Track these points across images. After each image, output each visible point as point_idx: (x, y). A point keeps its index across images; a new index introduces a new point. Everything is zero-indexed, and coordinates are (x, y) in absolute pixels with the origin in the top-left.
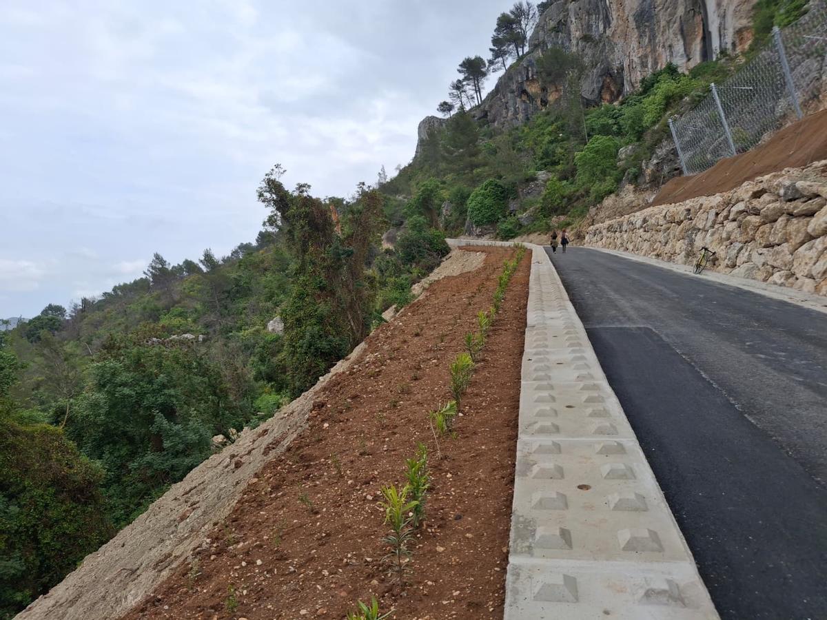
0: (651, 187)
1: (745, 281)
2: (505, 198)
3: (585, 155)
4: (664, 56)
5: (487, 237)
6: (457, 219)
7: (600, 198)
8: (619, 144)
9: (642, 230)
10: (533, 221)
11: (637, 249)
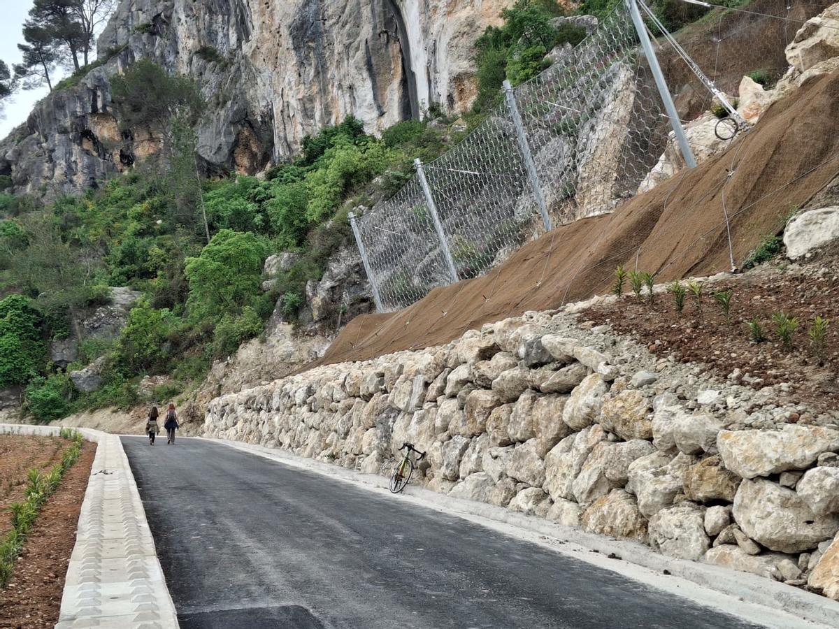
0: (322, 328)
1: (474, 505)
2: (45, 335)
3: (203, 264)
4: (341, 103)
7: (231, 346)
8: (266, 248)
9: (305, 408)
10: (102, 384)
11: (297, 444)
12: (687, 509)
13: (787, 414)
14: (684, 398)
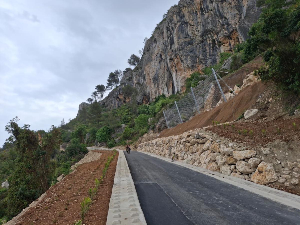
0: (158, 131)
1: (187, 164)
2: (111, 133)
3: (137, 120)
4: (161, 91)
5: (103, 147)
6: (92, 140)
7: (142, 135)
8: (148, 117)
9: (155, 146)
10: (120, 141)
11: (154, 152)
12: (227, 166)
13: (246, 148)
14: (226, 145)
